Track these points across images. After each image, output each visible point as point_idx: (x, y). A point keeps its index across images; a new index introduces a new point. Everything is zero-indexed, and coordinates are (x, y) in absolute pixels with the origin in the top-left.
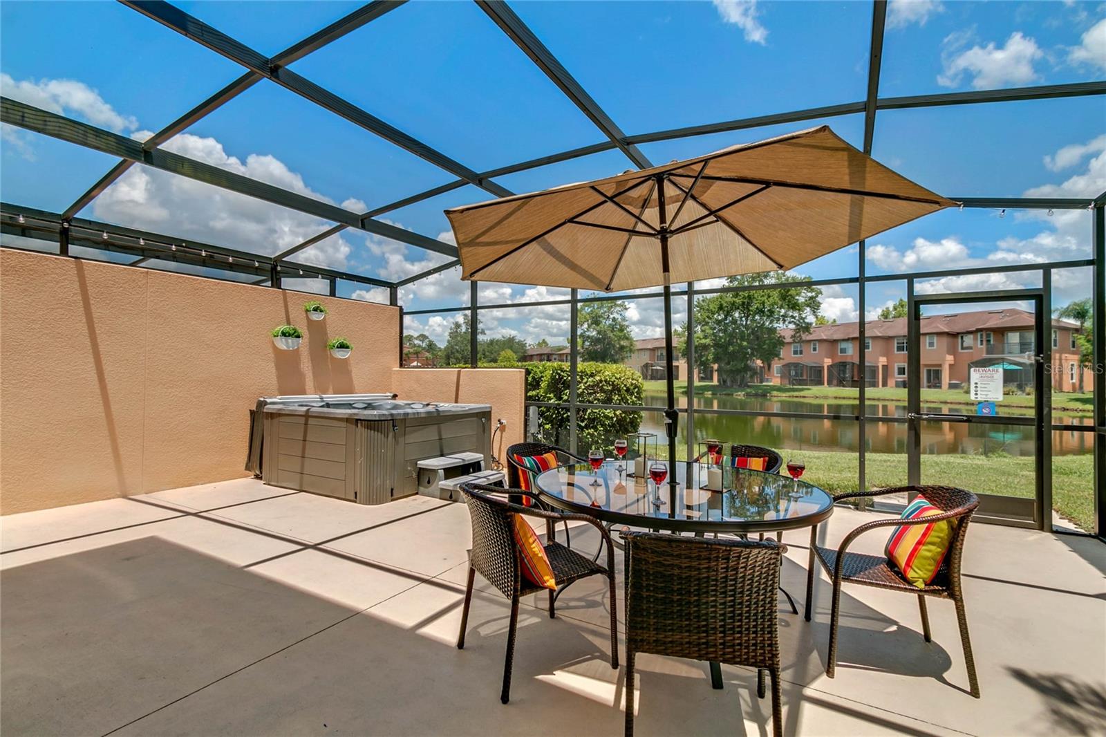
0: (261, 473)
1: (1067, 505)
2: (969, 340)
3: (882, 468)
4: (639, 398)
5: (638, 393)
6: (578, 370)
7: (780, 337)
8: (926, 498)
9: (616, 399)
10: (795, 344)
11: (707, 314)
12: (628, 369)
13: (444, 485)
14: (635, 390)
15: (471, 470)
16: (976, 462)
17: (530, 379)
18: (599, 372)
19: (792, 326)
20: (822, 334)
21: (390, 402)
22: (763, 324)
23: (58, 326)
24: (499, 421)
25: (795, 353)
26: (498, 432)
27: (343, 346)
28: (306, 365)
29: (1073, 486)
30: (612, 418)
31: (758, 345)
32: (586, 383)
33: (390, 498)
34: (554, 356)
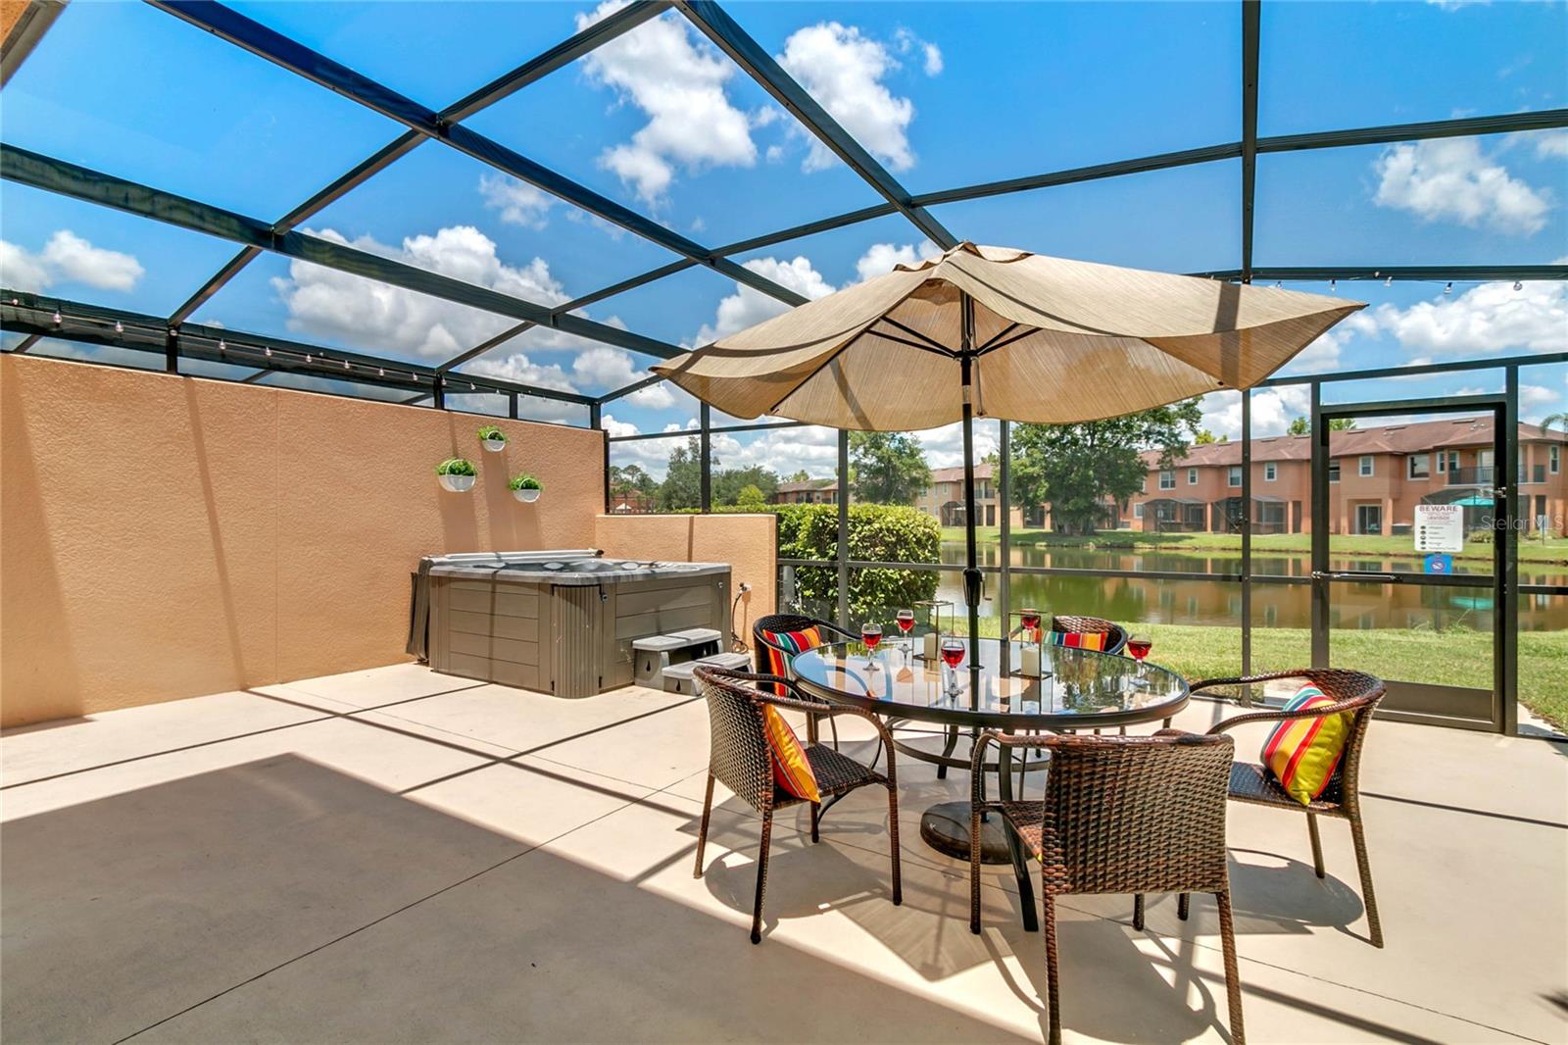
0: (427, 657)
1: (1545, 699)
2: (1423, 463)
3: (1281, 649)
4: (935, 553)
5: (933, 545)
6: (850, 515)
7: (1142, 462)
8: (1317, 685)
9: (902, 554)
10: (1164, 473)
11: (1035, 431)
12: (919, 513)
13: (668, 672)
14: (930, 541)
15: (705, 652)
16: (1422, 640)
17: (783, 528)
18: (878, 518)
19: (1160, 447)
20: (1204, 458)
21: (593, 560)
22: (1117, 444)
23: (168, 465)
24: (742, 585)
25: (1164, 484)
26: (740, 602)
27: (529, 486)
28: (482, 513)
29: (1559, 673)
30: (897, 580)
31: (1110, 474)
32: (860, 533)
33: (598, 690)
34: (817, 494)
